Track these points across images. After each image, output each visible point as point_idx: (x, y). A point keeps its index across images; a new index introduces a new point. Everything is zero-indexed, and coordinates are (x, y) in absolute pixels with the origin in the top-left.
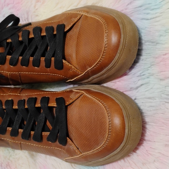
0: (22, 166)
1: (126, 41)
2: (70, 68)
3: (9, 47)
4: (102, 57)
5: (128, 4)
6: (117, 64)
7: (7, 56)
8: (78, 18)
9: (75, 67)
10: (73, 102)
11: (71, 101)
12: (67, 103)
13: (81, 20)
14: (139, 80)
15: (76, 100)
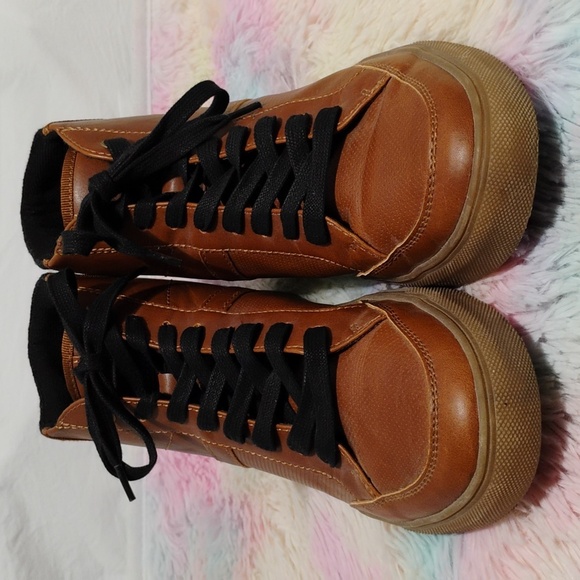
0: (276, 510)
1: (487, 166)
2: (348, 243)
3: (193, 176)
4: (424, 214)
5: (531, 38)
6: (469, 234)
7: (188, 204)
8: (377, 87)
9: (361, 239)
10: (353, 343)
11: (348, 340)
12: (336, 346)
13: (384, 94)
14: (553, 281)
15: (361, 337)
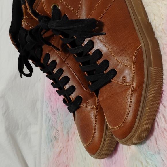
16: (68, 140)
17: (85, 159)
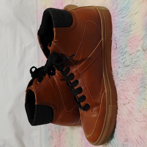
16: (60, 136)
17: (72, 145)
